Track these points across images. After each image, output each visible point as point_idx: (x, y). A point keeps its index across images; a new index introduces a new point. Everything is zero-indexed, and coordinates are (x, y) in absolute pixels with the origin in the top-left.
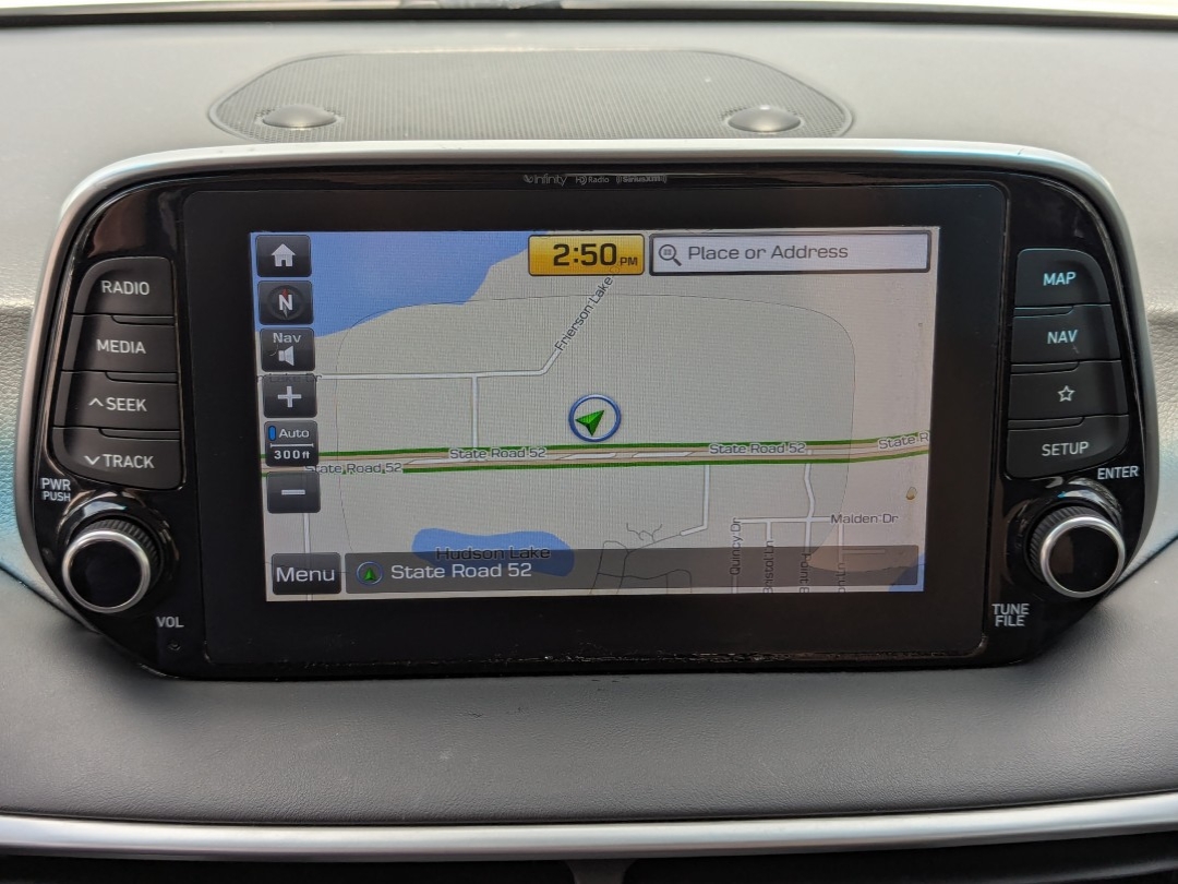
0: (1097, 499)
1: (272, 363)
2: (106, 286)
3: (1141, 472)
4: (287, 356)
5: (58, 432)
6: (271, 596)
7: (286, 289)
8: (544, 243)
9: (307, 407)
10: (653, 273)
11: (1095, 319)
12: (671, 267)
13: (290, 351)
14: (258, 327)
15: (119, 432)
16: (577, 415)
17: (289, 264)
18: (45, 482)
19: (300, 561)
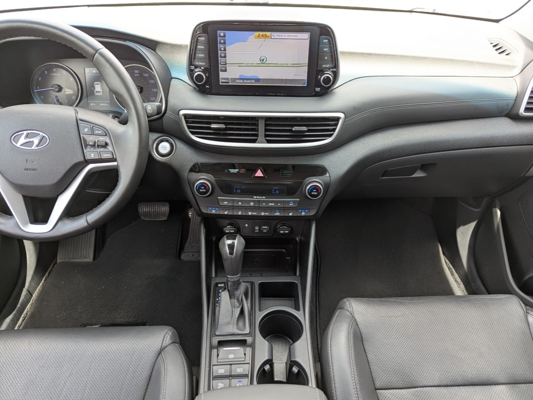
0: (330, 73)
1: (221, 50)
2: (199, 38)
3: (337, 70)
4: (222, 49)
5: (193, 59)
6: (221, 84)
7: (222, 39)
8: (257, 33)
9: (225, 57)
10: (271, 38)
11: (330, 47)
12: (274, 37)
14: (219, 45)
15: (201, 59)
16: (261, 59)
18: (191, 66)
19: (224, 79)
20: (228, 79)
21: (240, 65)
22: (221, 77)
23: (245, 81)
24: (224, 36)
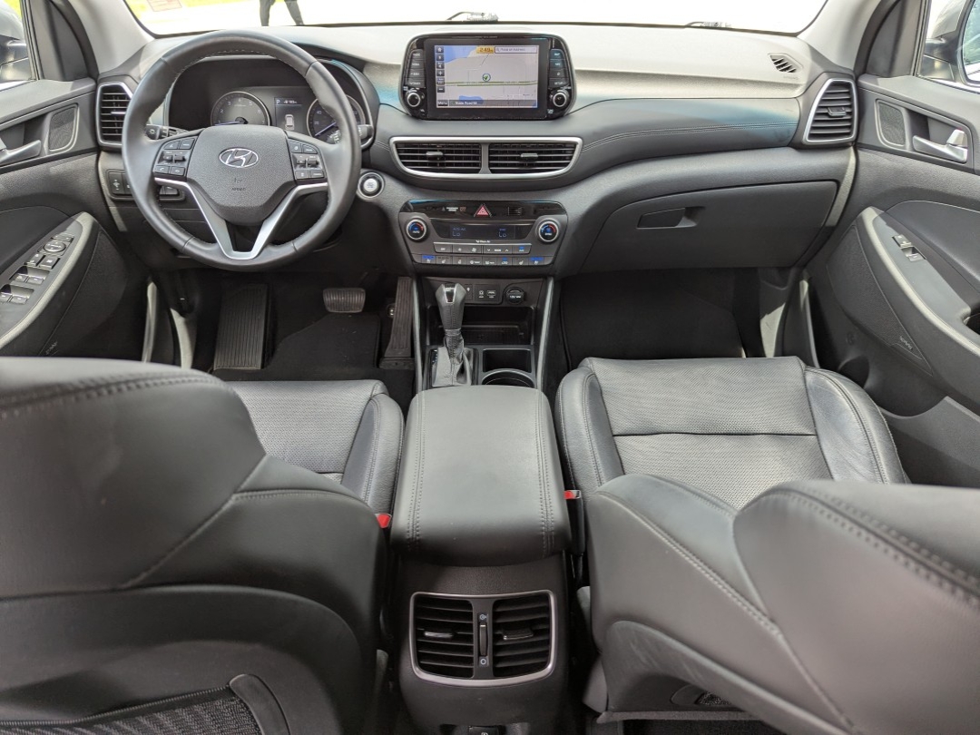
0: (564, 92)
1: (438, 68)
2: (413, 54)
3: (572, 89)
4: (440, 66)
5: (406, 78)
6: (438, 107)
7: (440, 55)
8: (479, 48)
9: (443, 75)
10: (495, 53)
11: (563, 62)
12: (498, 52)
14: (436, 61)
15: (415, 78)
16: (484, 77)
18: (404, 87)
19: (442, 101)
20: (446, 101)
21: (460, 84)
22: (437, 99)
23: (466, 103)
24: (442, 51)
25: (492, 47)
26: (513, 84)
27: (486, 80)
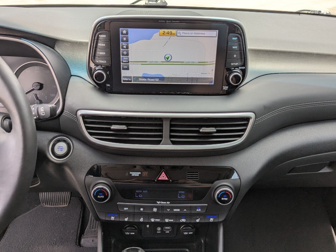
0: (239, 71)
1: (123, 48)
2: (100, 36)
3: (245, 68)
5: (93, 57)
6: (122, 82)
7: (125, 37)
8: (162, 31)
9: (127, 55)
10: (177, 36)
11: (240, 45)
12: (180, 35)
13: (125, 46)
14: (121, 42)
15: (101, 57)
16: (166, 57)
17: (125, 33)
19: (126, 77)
20: (130, 77)
21: (144, 63)
22: (122, 75)
23: (149, 79)
25: (174, 31)
26: (193, 64)
27: (167, 60)
